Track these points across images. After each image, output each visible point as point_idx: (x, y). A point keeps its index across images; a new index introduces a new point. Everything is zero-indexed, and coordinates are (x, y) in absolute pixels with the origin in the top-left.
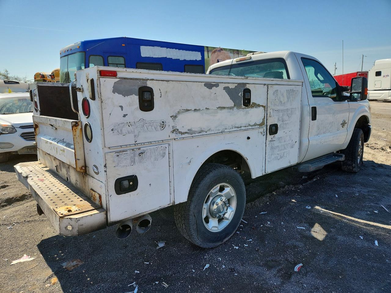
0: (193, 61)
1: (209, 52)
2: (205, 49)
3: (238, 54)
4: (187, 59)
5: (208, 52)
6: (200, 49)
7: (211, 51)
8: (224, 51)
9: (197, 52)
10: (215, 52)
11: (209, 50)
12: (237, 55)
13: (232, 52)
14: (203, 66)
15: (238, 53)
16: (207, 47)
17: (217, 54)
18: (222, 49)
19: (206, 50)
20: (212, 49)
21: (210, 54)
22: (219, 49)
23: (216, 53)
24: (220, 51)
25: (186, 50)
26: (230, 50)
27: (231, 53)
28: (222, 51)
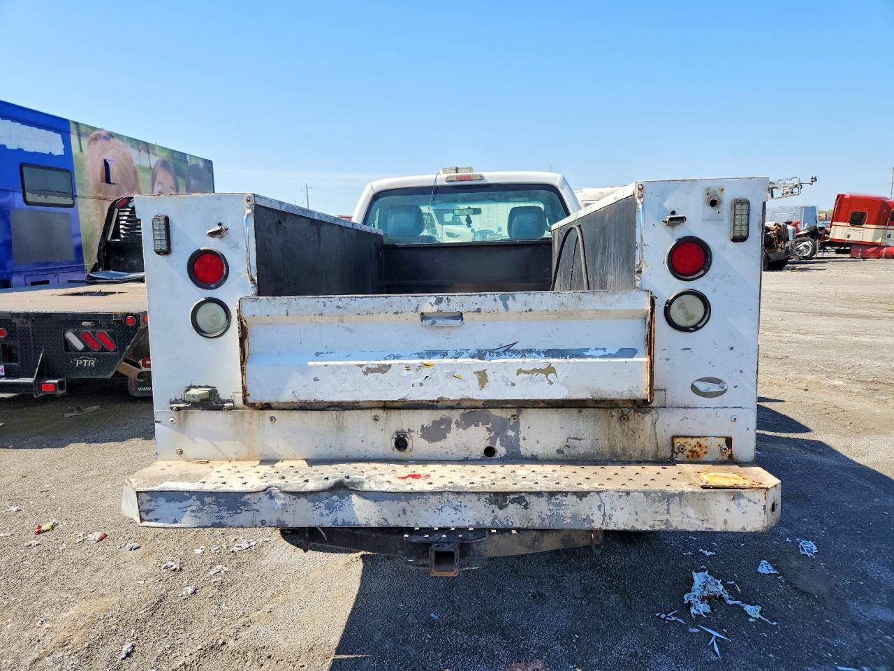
0: (42, 154)
1: (82, 138)
2: (72, 127)
3: (149, 153)
4: (27, 149)
5: (79, 135)
6: (58, 125)
7: (87, 135)
8: (116, 141)
9: (51, 133)
10: (96, 139)
11: (80, 132)
12: (146, 155)
13: (135, 146)
14: (68, 171)
15: (148, 148)
16: (76, 123)
17: (102, 145)
18: (111, 136)
19: (75, 131)
20: (89, 130)
21: (85, 142)
22: (104, 134)
23: (99, 142)
24: (107, 138)
25: (24, 122)
26: (131, 139)
27: (132, 147)
28: (111, 140)
